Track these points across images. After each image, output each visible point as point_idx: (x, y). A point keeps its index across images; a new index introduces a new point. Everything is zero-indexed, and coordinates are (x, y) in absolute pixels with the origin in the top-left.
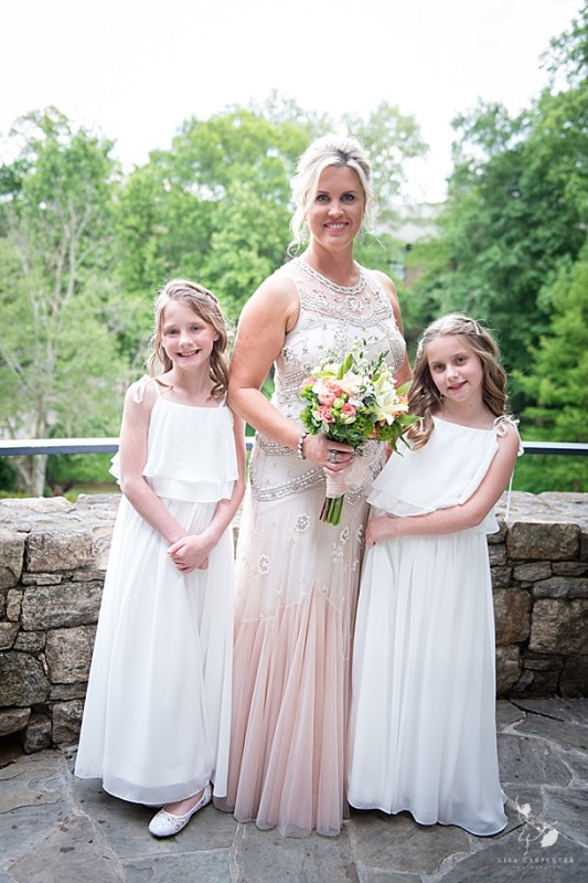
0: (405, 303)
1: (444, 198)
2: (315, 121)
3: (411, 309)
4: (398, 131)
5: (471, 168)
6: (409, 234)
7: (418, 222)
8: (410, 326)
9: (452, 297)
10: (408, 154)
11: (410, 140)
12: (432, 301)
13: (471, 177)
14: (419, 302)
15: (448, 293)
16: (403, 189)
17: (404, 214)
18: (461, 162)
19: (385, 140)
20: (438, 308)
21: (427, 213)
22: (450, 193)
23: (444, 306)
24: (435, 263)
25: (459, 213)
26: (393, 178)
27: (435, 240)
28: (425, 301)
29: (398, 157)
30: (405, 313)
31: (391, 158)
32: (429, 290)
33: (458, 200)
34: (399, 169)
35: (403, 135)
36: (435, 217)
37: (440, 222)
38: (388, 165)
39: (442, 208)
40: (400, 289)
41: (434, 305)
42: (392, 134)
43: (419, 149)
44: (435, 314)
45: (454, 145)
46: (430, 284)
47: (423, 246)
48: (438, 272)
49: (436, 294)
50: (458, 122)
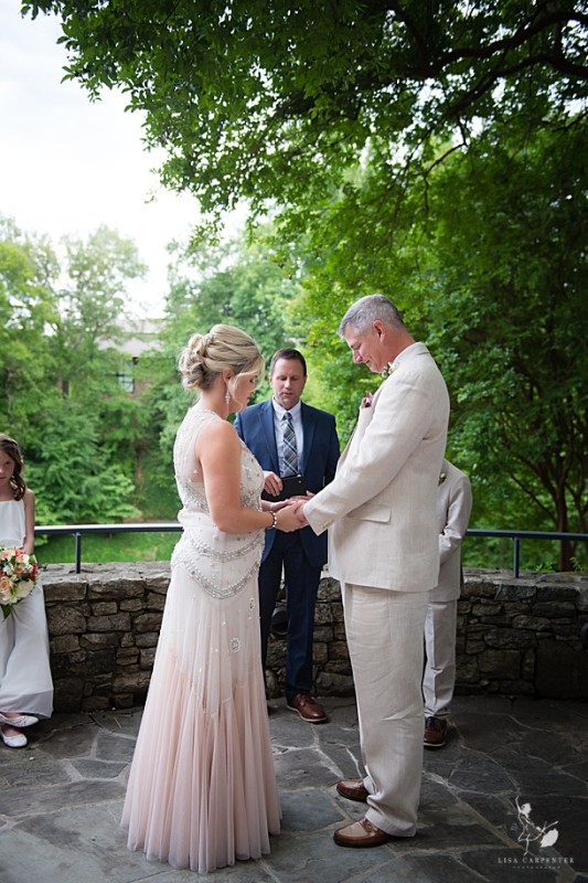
0: (133, 414)
1: (164, 315)
2: (34, 243)
3: (139, 419)
4: (118, 253)
5: (188, 288)
6: (134, 348)
7: (141, 337)
8: (140, 436)
9: (177, 407)
10: (128, 275)
11: (130, 262)
12: (159, 412)
13: (188, 296)
14: (148, 413)
15: (173, 402)
16: (127, 307)
17: (128, 329)
18: (177, 282)
19: (106, 261)
20: (164, 418)
21: (150, 329)
22: (168, 310)
23: (169, 416)
24: (161, 376)
25: (176, 326)
26: (116, 296)
27: (159, 353)
28: (152, 412)
29: (119, 277)
30: (134, 423)
31: (113, 277)
32: (156, 401)
33: (177, 317)
34: (121, 287)
35: (122, 256)
36: (158, 332)
37: (163, 337)
38: (110, 284)
39: (164, 323)
40: (128, 401)
41: (160, 416)
42: (111, 255)
43: (139, 270)
44: (163, 424)
45: (170, 267)
46: (158, 396)
47: (152, 361)
48: (166, 382)
49: (161, 405)
50: (172, 247)
